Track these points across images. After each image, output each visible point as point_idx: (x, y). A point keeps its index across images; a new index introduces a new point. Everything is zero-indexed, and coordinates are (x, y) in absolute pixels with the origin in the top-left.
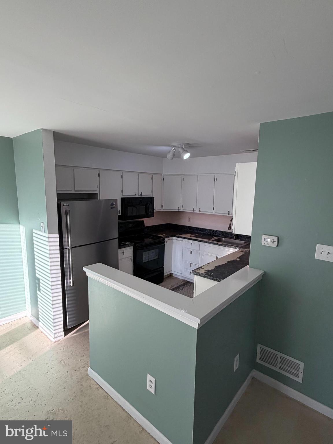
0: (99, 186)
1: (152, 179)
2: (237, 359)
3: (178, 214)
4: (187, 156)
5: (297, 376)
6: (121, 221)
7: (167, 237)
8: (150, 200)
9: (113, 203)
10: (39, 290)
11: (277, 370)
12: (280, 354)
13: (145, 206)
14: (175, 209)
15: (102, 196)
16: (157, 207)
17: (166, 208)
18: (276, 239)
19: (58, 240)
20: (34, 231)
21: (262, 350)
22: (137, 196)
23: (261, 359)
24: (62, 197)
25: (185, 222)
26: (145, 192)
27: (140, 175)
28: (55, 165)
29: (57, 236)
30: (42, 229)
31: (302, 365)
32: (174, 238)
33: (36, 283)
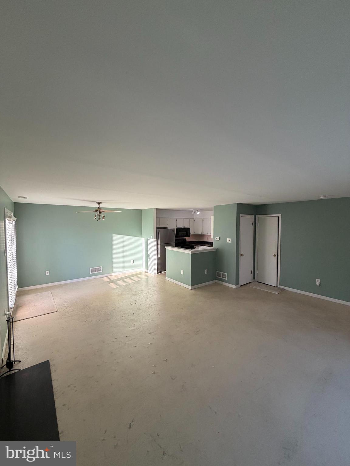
0: (168, 224)
1: (189, 220)
2: (206, 270)
3: (202, 236)
4: (198, 213)
5: (226, 278)
6: (176, 238)
7: (196, 245)
8: (188, 230)
9: (173, 230)
10: (149, 259)
11: (221, 278)
12: (222, 273)
13: (186, 232)
14: (200, 233)
15: (169, 228)
16: (192, 232)
17: (196, 233)
18: (218, 238)
19: (156, 241)
20: (148, 239)
21: (218, 272)
22: (183, 228)
23: (218, 276)
24: (158, 228)
25: (206, 240)
26: (186, 226)
27: (184, 219)
28: (157, 218)
29: (156, 240)
30: (152, 238)
31: (226, 274)
32: (199, 246)
33: (148, 256)
